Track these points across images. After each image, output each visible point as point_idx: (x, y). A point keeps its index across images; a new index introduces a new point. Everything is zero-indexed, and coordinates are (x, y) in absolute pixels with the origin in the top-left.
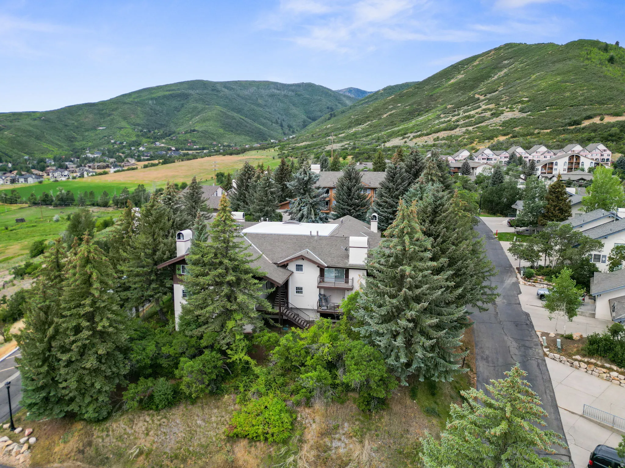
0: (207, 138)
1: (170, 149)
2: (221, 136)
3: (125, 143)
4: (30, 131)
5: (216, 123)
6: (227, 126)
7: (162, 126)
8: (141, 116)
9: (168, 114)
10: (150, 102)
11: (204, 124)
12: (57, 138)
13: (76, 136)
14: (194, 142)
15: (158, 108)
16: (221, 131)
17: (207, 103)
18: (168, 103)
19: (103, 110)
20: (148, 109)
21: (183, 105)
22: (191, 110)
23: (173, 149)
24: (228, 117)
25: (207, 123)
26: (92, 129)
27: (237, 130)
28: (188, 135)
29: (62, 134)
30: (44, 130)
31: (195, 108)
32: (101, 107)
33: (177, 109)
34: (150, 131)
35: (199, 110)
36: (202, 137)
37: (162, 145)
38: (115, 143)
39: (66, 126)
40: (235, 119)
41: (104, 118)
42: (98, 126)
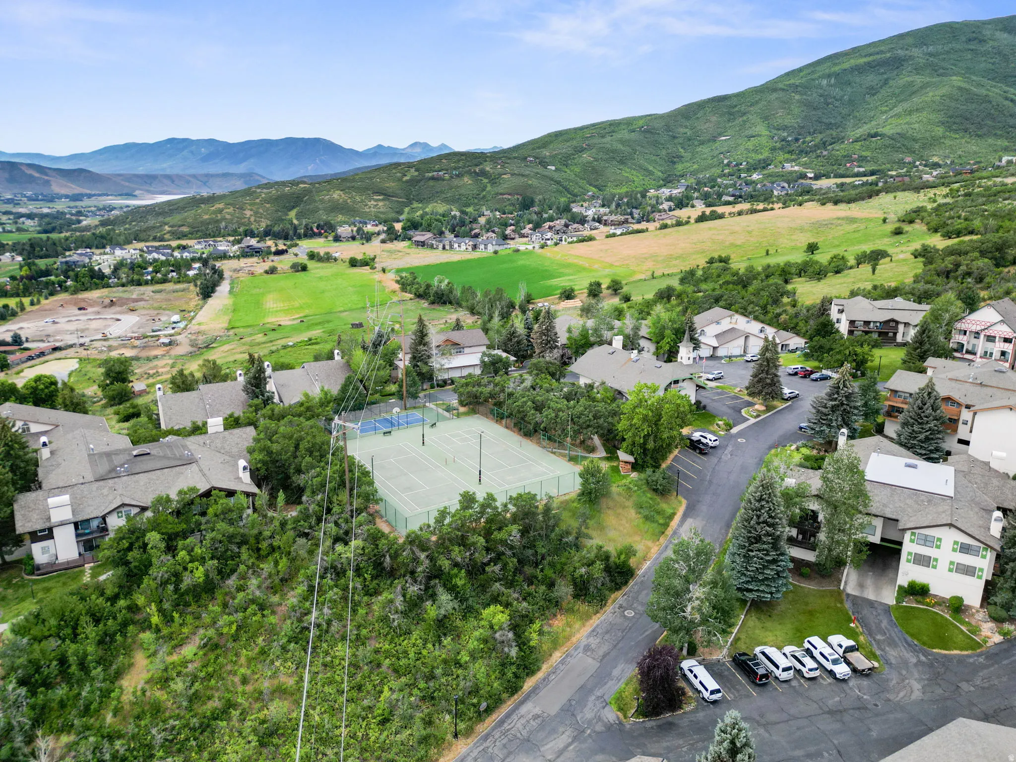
0: (897, 150)
1: (803, 176)
2: (933, 142)
3: (744, 163)
4: (614, 151)
5: (933, 116)
6: (957, 120)
7: (829, 126)
8: (796, 111)
9: (851, 102)
10: (824, 82)
11: (908, 119)
12: (654, 158)
13: (683, 154)
14: (862, 160)
15: (837, 92)
16: (940, 131)
17: (941, 71)
18: (858, 80)
19: (736, 106)
20: (815, 95)
21: (886, 82)
22: (897, 91)
23: (811, 175)
24: (971, 98)
25: (914, 117)
26: (709, 141)
27: (980, 126)
28: (858, 146)
29: (664, 152)
30: (638, 148)
31: (911, 84)
32: (734, 101)
33: (873, 91)
34: (797, 140)
35: (915, 89)
36: (886, 147)
37: (796, 168)
38: (728, 165)
39: (674, 137)
40: (990, 102)
41: (734, 119)
42: (720, 135)
